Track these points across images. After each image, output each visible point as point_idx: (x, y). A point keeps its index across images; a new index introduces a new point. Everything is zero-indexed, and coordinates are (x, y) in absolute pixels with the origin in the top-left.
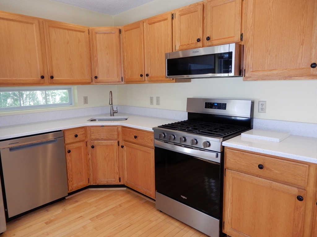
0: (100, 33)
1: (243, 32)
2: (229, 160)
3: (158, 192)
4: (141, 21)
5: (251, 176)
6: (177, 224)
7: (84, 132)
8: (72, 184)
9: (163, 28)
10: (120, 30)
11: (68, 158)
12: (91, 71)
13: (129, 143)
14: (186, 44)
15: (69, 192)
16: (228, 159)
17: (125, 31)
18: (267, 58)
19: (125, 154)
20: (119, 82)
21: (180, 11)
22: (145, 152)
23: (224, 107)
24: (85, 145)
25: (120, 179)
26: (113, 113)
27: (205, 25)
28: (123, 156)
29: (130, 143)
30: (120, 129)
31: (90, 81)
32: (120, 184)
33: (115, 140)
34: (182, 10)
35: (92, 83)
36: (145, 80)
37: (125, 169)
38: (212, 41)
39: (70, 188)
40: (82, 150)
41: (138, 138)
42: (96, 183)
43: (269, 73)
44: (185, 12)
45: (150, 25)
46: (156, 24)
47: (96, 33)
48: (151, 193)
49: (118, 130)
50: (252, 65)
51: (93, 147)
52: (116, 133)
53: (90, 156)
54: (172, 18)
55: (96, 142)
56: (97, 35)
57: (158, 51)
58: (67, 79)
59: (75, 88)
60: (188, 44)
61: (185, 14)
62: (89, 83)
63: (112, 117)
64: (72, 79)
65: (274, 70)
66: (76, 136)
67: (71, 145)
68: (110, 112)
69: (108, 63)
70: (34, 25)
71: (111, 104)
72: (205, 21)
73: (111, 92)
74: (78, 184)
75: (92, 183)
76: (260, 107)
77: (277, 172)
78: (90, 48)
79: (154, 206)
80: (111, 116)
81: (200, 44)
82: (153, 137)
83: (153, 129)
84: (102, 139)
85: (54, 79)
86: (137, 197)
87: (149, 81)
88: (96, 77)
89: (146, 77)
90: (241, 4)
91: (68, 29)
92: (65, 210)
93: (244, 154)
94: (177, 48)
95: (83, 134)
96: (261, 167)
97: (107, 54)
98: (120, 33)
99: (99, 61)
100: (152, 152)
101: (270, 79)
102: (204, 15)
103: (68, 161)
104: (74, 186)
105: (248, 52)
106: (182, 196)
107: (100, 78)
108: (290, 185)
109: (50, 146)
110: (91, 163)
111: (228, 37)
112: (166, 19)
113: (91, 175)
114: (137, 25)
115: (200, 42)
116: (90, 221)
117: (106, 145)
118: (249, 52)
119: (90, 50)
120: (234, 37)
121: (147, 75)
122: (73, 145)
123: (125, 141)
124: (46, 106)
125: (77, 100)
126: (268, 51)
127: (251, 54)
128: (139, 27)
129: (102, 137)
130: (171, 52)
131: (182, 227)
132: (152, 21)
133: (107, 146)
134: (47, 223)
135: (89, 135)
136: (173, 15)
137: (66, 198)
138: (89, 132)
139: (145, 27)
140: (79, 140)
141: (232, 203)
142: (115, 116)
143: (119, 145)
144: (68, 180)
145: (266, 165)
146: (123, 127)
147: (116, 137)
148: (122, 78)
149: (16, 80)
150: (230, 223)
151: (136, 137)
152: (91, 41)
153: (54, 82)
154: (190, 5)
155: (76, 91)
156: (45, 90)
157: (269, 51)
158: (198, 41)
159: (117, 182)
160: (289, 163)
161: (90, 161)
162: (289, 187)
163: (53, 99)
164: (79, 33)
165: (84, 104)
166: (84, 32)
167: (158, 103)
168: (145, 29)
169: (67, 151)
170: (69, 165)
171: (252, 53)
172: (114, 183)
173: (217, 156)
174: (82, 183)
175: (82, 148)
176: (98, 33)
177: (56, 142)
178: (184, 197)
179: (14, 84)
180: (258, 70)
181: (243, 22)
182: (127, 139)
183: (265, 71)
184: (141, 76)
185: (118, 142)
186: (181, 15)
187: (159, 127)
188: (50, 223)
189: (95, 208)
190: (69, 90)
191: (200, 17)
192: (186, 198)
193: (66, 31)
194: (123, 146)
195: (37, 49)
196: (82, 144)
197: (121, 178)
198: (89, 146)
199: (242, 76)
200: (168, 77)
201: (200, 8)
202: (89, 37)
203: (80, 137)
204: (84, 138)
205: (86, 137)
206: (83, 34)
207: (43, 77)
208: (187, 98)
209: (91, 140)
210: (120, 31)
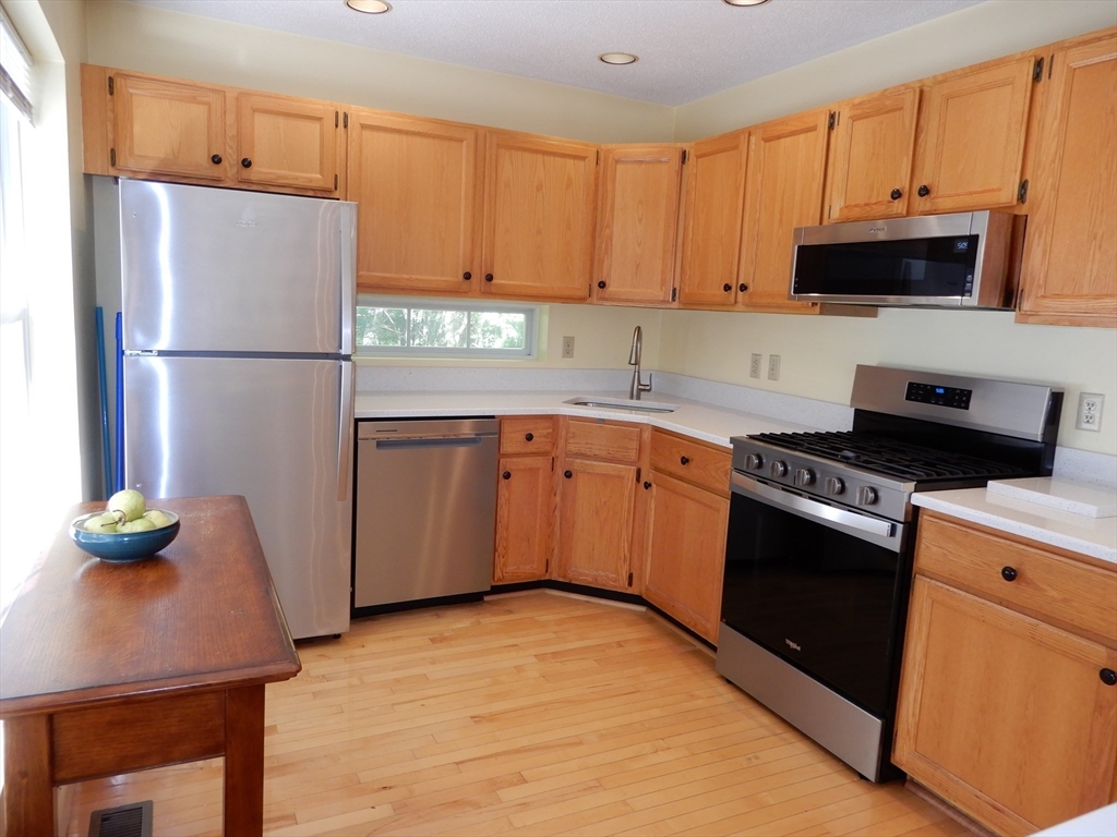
0: (627, 162)
1: (1028, 176)
2: (927, 547)
3: (727, 623)
4: (742, 131)
5: (983, 601)
6: (765, 719)
7: (550, 431)
8: (504, 564)
9: (803, 153)
10: (684, 153)
11: (503, 492)
12: (592, 265)
13: (665, 476)
14: (862, 203)
15: (494, 584)
16: (923, 546)
17: (698, 157)
18: (1091, 258)
19: (653, 507)
20: (663, 301)
21: (854, 105)
22: (706, 505)
23: (964, 402)
24: (550, 467)
25: (631, 577)
26: (640, 391)
27: (920, 150)
28: (645, 513)
29: (669, 478)
30: (647, 436)
31: (583, 292)
32: (630, 591)
33: (632, 464)
34: (860, 104)
35: (589, 300)
36: (736, 302)
37: (647, 549)
38: (935, 198)
39: (498, 574)
40: (541, 479)
41: (692, 465)
42: (564, 577)
43: (1093, 304)
44: (867, 111)
45: (767, 144)
46: (782, 140)
47: (617, 162)
48: (709, 626)
49: (641, 436)
50: (1046, 277)
51: (568, 475)
52: (635, 445)
53: (558, 499)
54: (831, 126)
55: (577, 464)
56: (620, 167)
57: (781, 221)
58: (525, 283)
59: (544, 310)
60: (866, 205)
61: (867, 117)
62: (581, 300)
63: (634, 402)
64: (537, 284)
65: (1107, 296)
66: (530, 437)
67: (514, 460)
68: (629, 389)
69: (639, 245)
70: (465, 143)
71: (633, 362)
72: (922, 137)
73: (639, 328)
74: (518, 568)
75: (555, 576)
76: (1085, 411)
77: (1053, 593)
78: (595, 201)
79: (711, 664)
80: (632, 398)
81: (901, 205)
82: (729, 465)
83: (733, 440)
84: (596, 458)
85: (494, 281)
86: (670, 635)
87: (747, 306)
88: (602, 285)
89: (740, 293)
90: (1029, 94)
91: (544, 153)
92: (479, 623)
93: (967, 534)
94: (836, 214)
95: (546, 437)
96: (1010, 574)
97: (640, 220)
98: (683, 162)
99: (614, 239)
100: (725, 506)
101: (1095, 324)
102: (922, 122)
103: (502, 501)
104: (507, 570)
105: (1036, 236)
106: (788, 642)
107: (612, 288)
108: (1088, 639)
109: (462, 452)
110: (558, 519)
111: (981, 189)
112: (813, 129)
113: (556, 551)
114: (731, 142)
115: (901, 200)
116: (535, 660)
117: (604, 475)
118: (1040, 237)
119: (595, 208)
120: (1000, 190)
121: (744, 288)
122: (520, 459)
123: (657, 469)
124: (466, 352)
125: (544, 345)
126: (1095, 238)
127: (1045, 243)
128: (736, 147)
129: (597, 452)
130: (818, 224)
131: (779, 728)
132: (773, 132)
133: (606, 477)
134: (433, 641)
135: (561, 442)
136: (832, 116)
137: (486, 598)
138: (564, 432)
139: (753, 146)
140: (534, 450)
141: (923, 677)
142: (645, 399)
143: (638, 480)
144: (495, 550)
145: (1029, 571)
146: (657, 429)
147: (633, 455)
148: (674, 290)
149: (408, 279)
150: (912, 735)
151: (685, 461)
152: (600, 184)
153: (493, 290)
154: (886, 90)
155: (545, 320)
156: (469, 309)
157: (1099, 237)
158: (894, 198)
159: (621, 586)
160: (1091, 571)
161: (557, 513)
162: (1084, 642)
163: (486, 340)
164: (570, 162)
165: (563, 357)
166: (583, 158)
167: (773, 373)
168: (752, 153)
169: (501, 473)
170: (503, 512)
171: (1049, 239)
172: (611, 586)
173: (893, 532)
174: (528, 567)
175: (541, 471)
176: (623, 162)
177: (480, 445)
178: (793, 645)
179: (403, 289)
180: (1060, 293)
181: (1032, 146)
182: (662, 465)
183: (1080, 296)
184: (726, 290)
185: (639, 472)
186: (855, 118)
187: (752, 437)
188: (441, 641)
189: (554, 636)
190: (529, 314)
191: (907, 126)
192: (799, 648)
193: (540, 157)
194: (650, 485)
195: (463, 203)
196: (539, 462)
197: (634, 576)
198: (560, 472)
199: (1012, 307)
200: (793, 298)
201: (911, 101)
202: (597, 173)
203: (539, 443)
204: (548, 448)
205: (554, 444)
206: (582, 163)
207: (468, 276)
208: (858, 366)
209: (567, 456)
210: (684, 155)
